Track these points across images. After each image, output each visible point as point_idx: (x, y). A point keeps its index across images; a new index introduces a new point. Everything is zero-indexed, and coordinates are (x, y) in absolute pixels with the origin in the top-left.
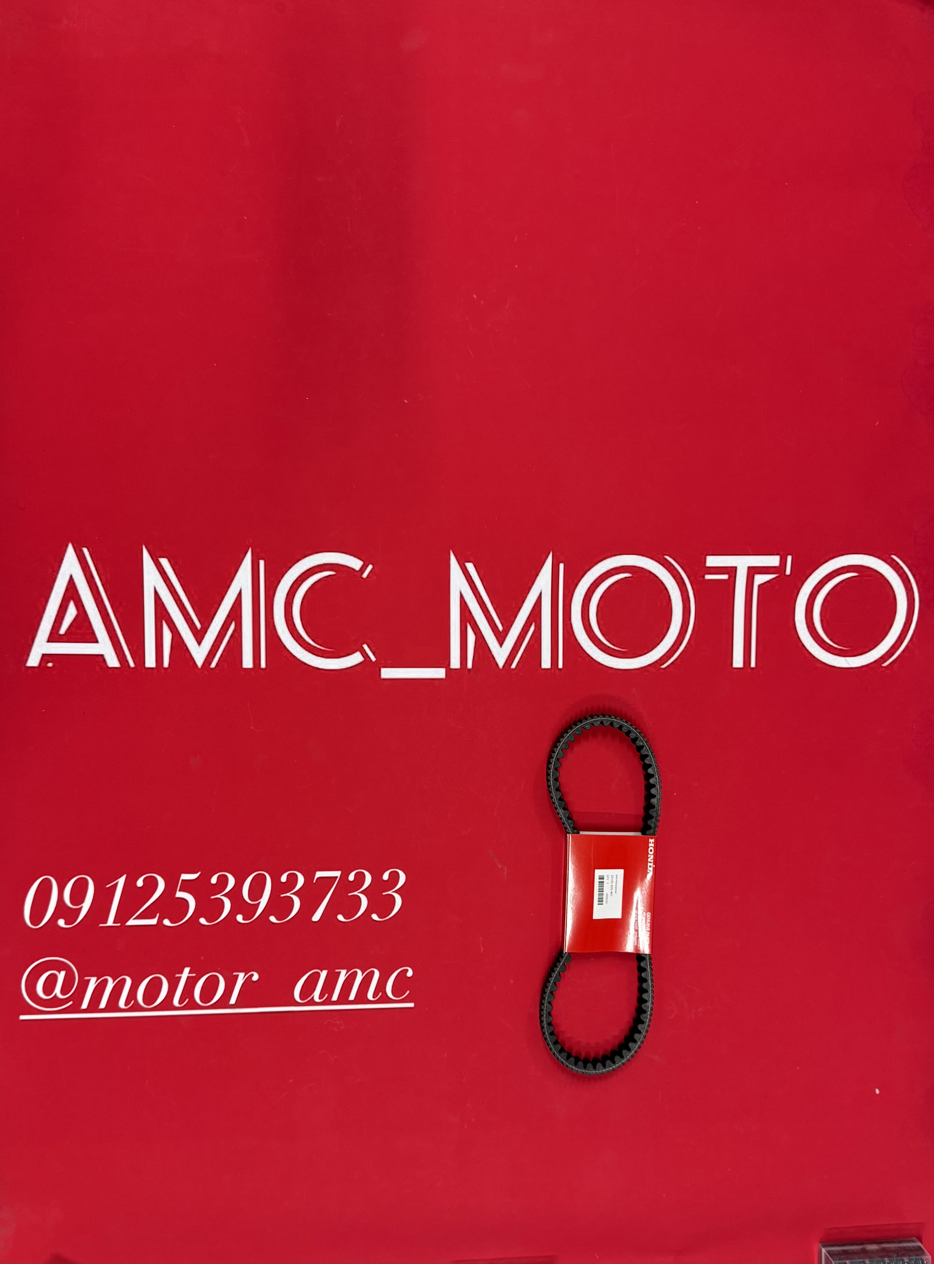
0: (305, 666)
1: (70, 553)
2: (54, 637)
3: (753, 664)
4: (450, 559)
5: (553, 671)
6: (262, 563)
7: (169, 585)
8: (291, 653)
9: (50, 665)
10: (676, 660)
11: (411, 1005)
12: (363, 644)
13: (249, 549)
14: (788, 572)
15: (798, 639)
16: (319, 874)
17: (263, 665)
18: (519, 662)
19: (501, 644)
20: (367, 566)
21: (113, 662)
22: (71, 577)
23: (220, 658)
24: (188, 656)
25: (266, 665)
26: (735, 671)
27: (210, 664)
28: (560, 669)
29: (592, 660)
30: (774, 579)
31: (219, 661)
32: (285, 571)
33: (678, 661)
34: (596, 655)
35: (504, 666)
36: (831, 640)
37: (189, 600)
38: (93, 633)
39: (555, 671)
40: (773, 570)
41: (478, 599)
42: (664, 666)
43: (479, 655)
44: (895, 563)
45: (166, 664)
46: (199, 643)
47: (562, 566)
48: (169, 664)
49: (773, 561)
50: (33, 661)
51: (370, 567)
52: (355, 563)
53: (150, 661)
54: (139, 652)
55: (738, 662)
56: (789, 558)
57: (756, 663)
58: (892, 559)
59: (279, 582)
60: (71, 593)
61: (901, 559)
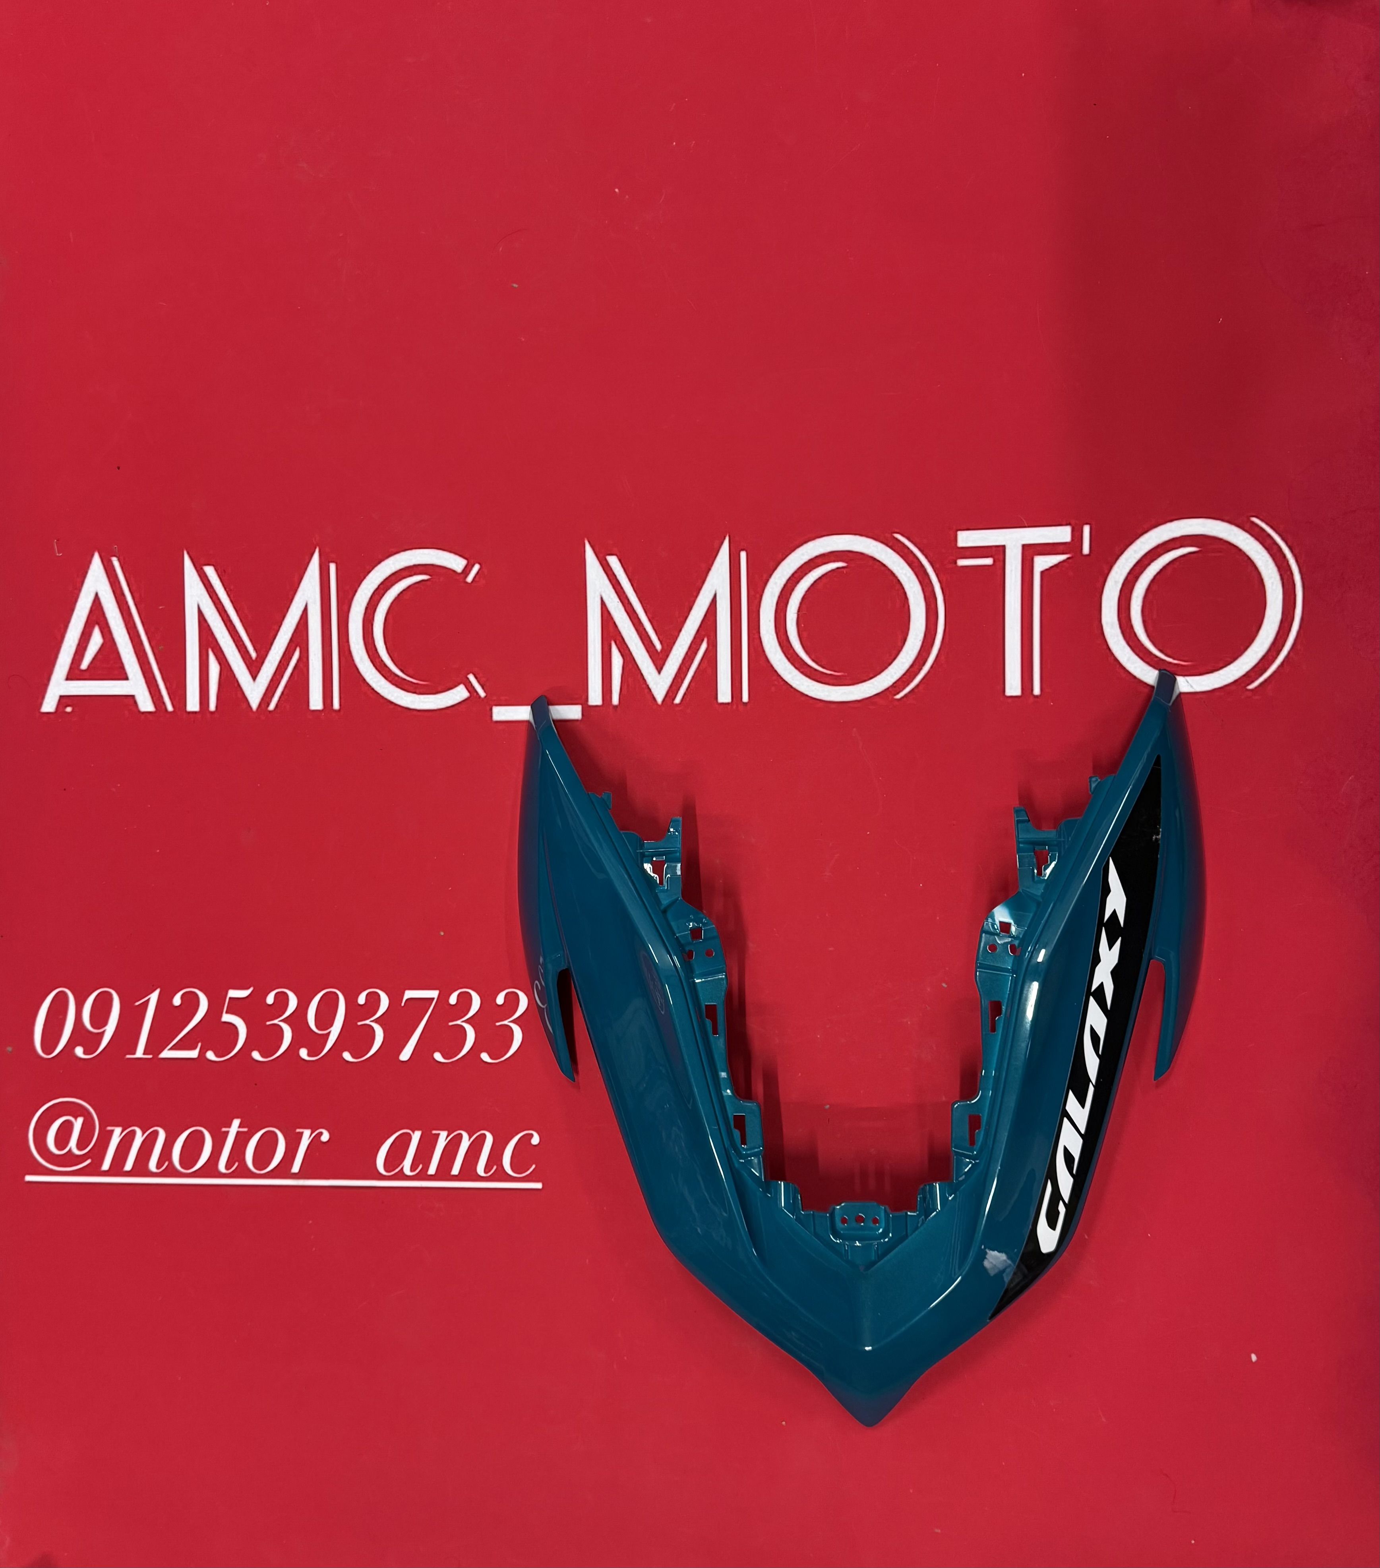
0: (392, 706)
1: (96, 565)
2: (74, 674)
3: (1037, 691)
4: (585, 551)
5: (735, 707)
6: (333, 567)
7: (217, 601)
8: (373, 689)
9: (69, 709)
10: (917, 686)
11: (539, 1186)
12: (468, 674)
13: (316, 548)
14: (1086, 550)
15: (1108, 651)
16: (409, 994)
17: (336, 705)
18: (685, 694)
19: (659, 669)
20: (473, 566)
21: (146, 704)
22: (97, 595)
23: (280, 698)
24: (239, 695)
25: (340, 705)
26: (1010, 700)
27: (268, 705)
28: (745, 704)
29: (792, 690)
30: (1064, 561)
31: (279, 701)
32: (362, 578)
33: (921, 688)
34: (798, 683)
35: (664, 700)
36: (1161, 651)
37: (241, 621)
38: (122, 667)
39: (737, 706)
40: (1061, 548)
41: (626, 605)
42: (898, 696)
43: (628, 685)
44: (1257, 530)
45: (212, 707)
46: (254, 678)
47: (743, 555)
48: (217, 707)
49: (1062, 534)
50: (49, 705)
51: (476, 567)
52: (456, 563)
53: (193, 704)
54: (178, 692)
55: (1013, 686)
56: (1087, 530)
57: (1042, 689)
58: (1253, 523)
59: (356, 591)
60: (97, 616)
61: (1267, 524)
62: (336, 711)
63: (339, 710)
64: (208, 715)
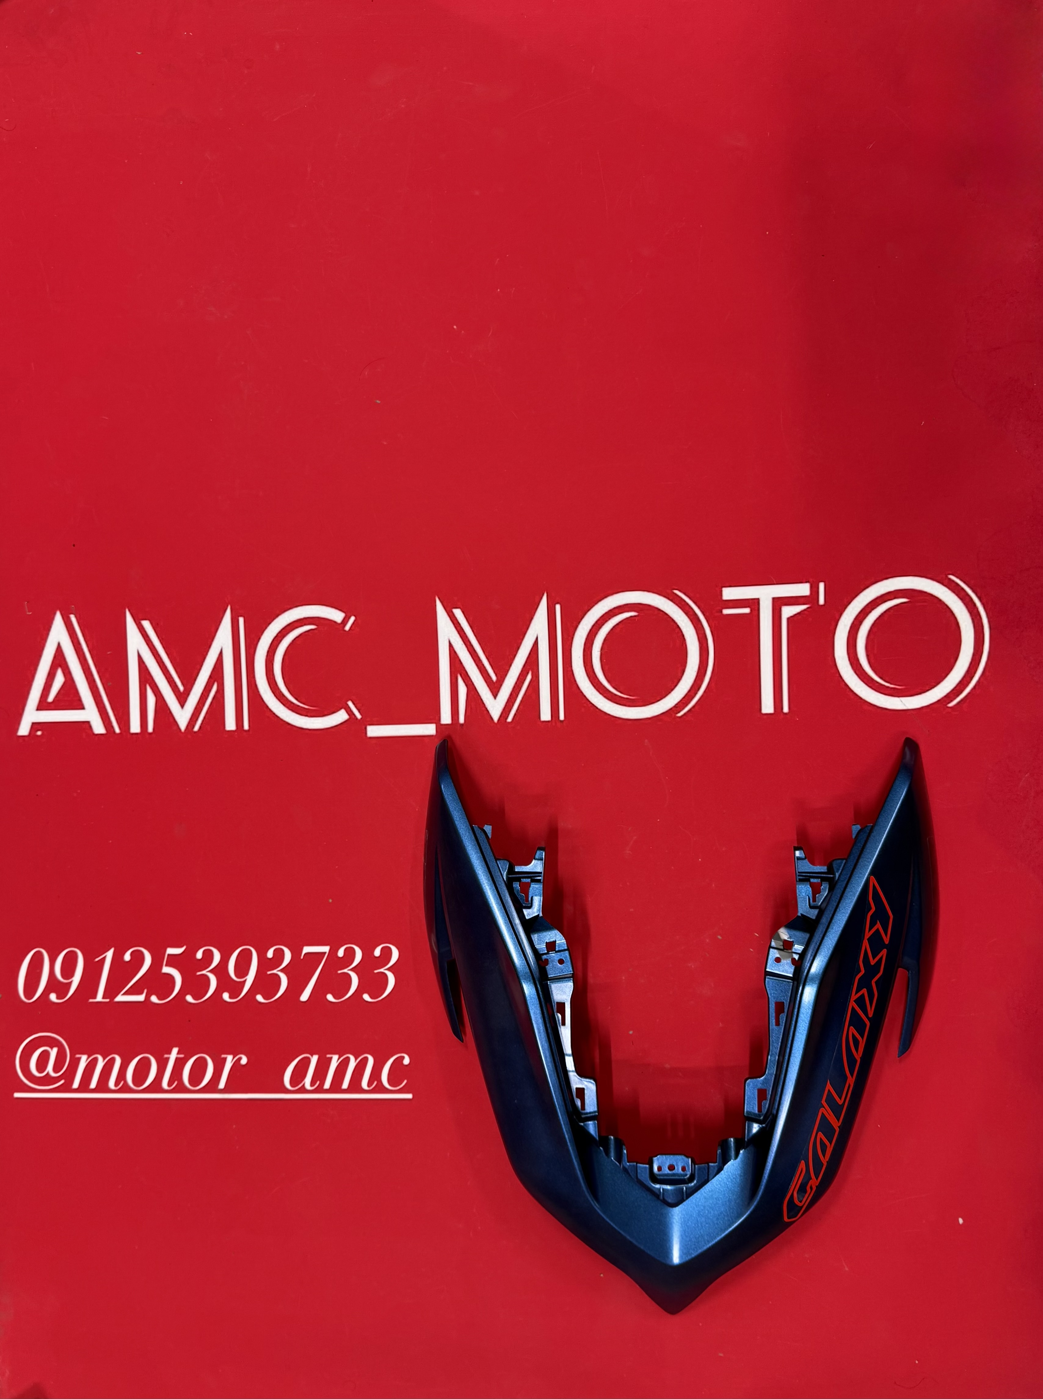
1: (58, 621)
2: (43, 705)
3: (786, 709)
4: (436, 605)
6: (241, 620)
7: (152, 647)
8: (274, 714)
9: (39, 733)
10: (694, 707)
11: (409, 1096)
12: (347, 701)
13: (227, 606)
14: (822, 601)
15: (840, 678)
16: (307, 949)
17: (246, 726)
18: (515, 714)
19: (495, 696)
20: (349, 618)
21: (98, 728)
22: (59, 644)
23: (203, 721)
24: (172, 720)
25: (249, 726)
26: (765, 717)
27: (194, 727)
28: (561, 721)
29: (597, 710)
30: (805, 610)
31: (202, 724)
32: (264, 628)
33: (696, 708)
34: (601, 705)
35: (499, 720)
36: (881, 678)
37: (171, 662)
38: (80, 700)
39: (556, 723)
40: (802, 600)
41: (469, 647)
42: (679, 715)
43: (471, 708)
44: (953, 584)
45: (150, 729)
46: (182, 706)
47: (558, 607)
48: (154, 729)
49: (803, 589)
50: (24, 730)
51: (352, 619)
52: (336, 616)
53: (135, 727)
54: (124, 719)
55: (768, 706)
56: (822, 586)
57: (790, 708)
58: (950, 579)
59: (259, 639)
60: (59, 660)
61: (961, 580)
62: (246, 731)
63: (248, 731)
64: (147, 736)
